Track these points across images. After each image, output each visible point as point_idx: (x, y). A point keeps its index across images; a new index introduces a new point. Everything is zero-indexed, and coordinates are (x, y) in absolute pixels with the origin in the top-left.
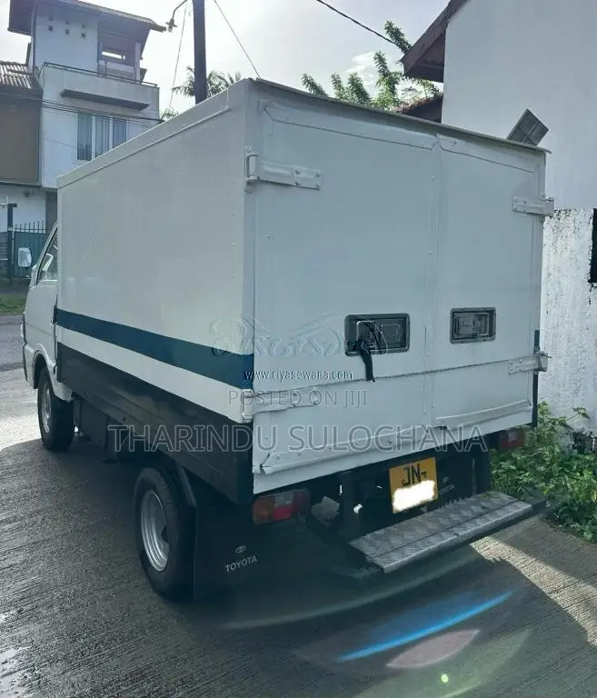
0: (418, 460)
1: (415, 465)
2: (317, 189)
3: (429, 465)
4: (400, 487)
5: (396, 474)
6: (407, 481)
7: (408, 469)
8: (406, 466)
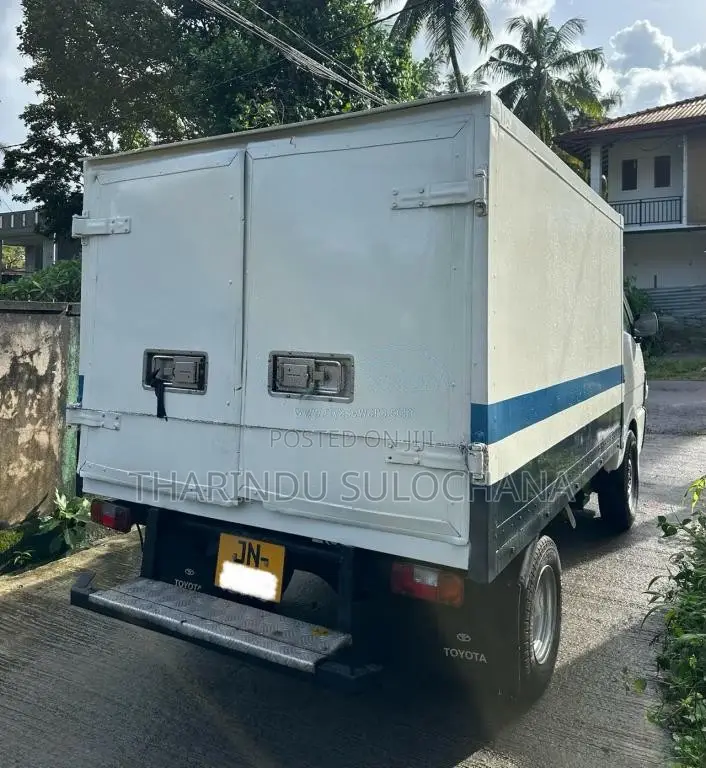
0: (260, 539)
1: (255, 543)
2: (127, 232)
3: (277, 553)
4: (230, 561)
5: (228, 543)
6: (239, 558)
7: (244, 544)
8: (243, 539)
